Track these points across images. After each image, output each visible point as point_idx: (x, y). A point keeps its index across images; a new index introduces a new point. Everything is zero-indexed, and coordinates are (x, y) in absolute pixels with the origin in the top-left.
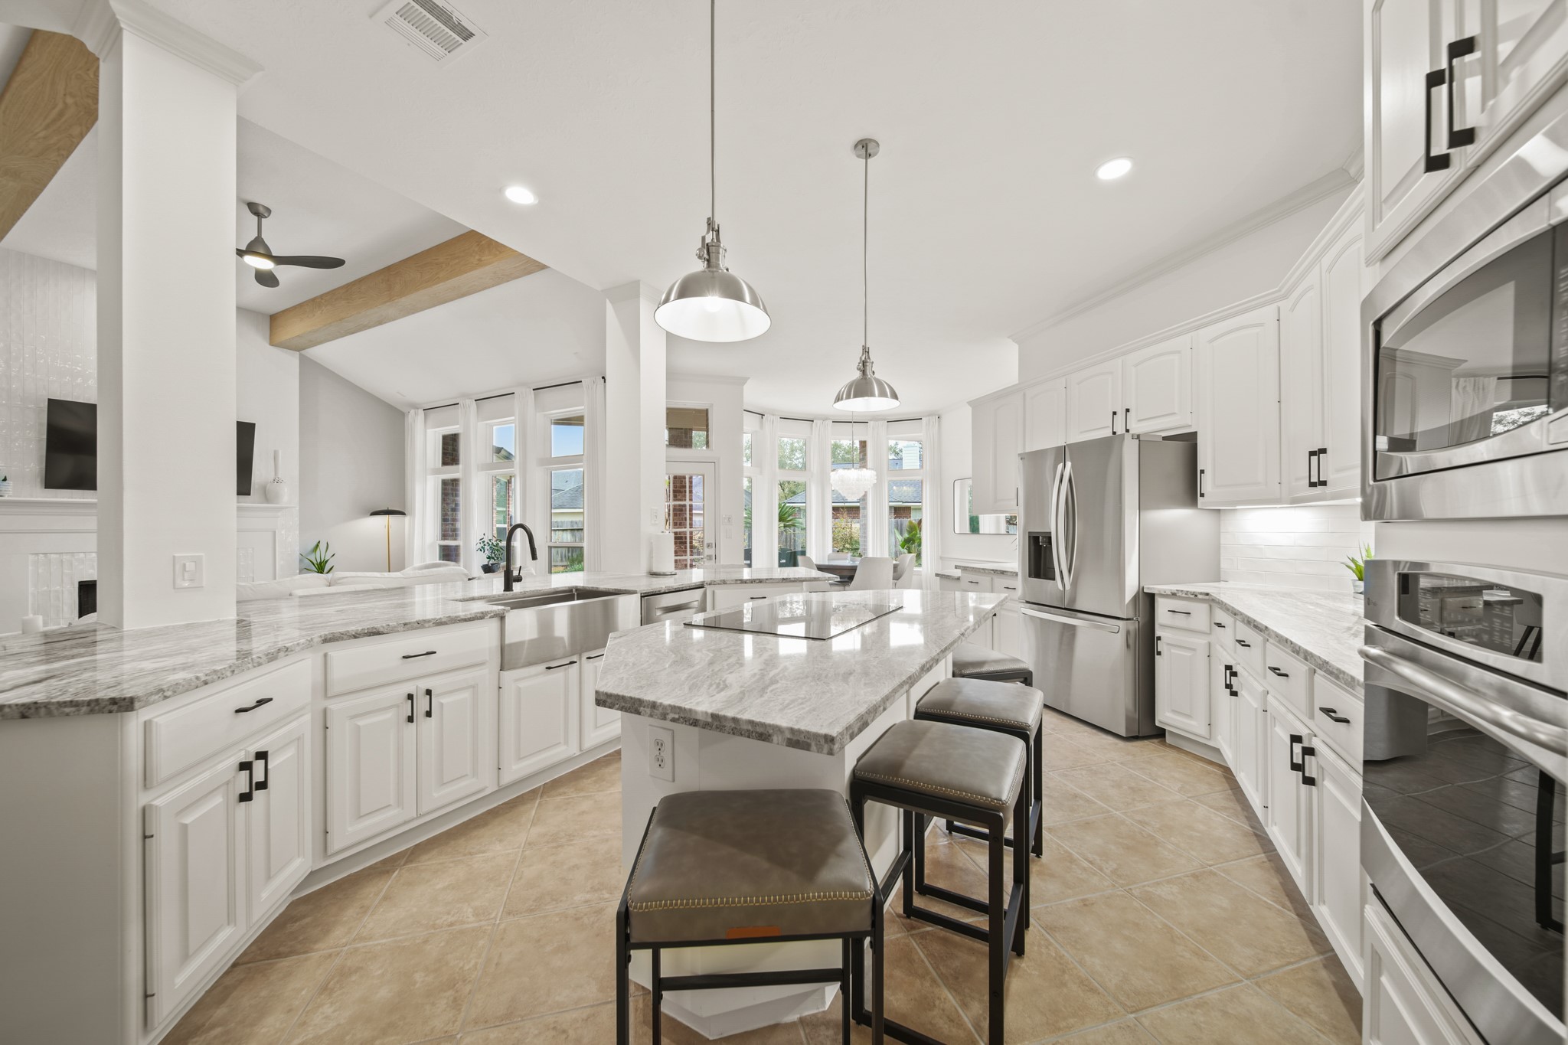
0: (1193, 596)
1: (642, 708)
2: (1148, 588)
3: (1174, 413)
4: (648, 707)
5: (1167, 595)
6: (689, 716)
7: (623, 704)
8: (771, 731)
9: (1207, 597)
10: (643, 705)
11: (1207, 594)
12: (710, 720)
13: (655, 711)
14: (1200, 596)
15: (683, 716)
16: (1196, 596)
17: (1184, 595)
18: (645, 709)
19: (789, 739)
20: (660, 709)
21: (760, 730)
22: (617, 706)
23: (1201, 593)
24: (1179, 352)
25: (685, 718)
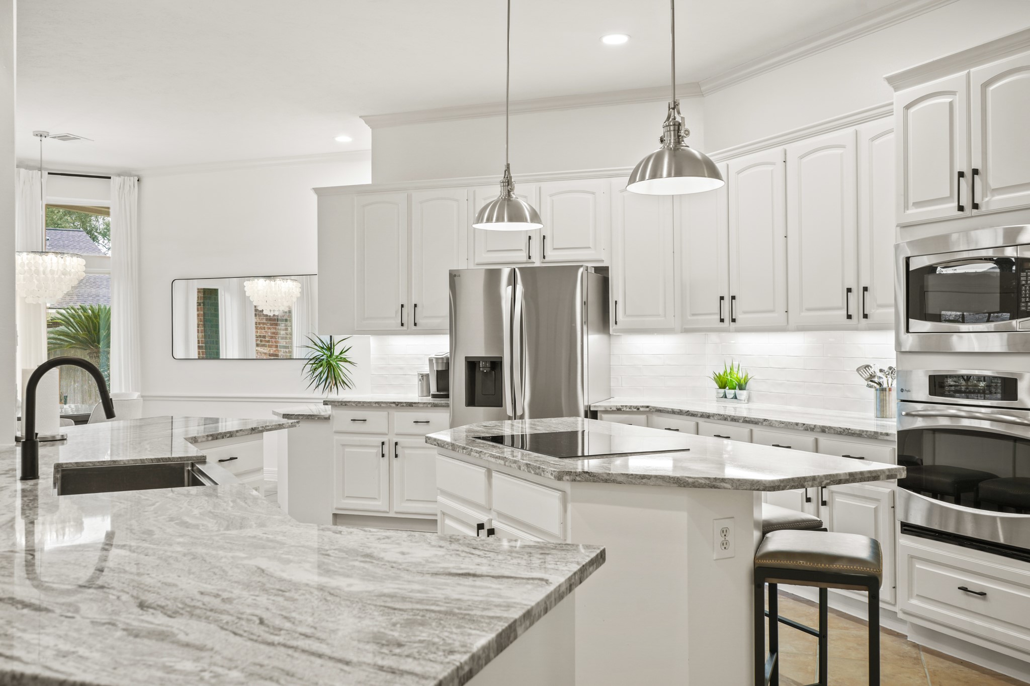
0: (635, 410)
1: (806, 483)
2: (595, 406)
3: (590, 248)
4: (810, 481)
5: (613, 410)
6: (836, 479)
7: (793, 484)
8: (879, 474)
9: (648, 409)
10: (807, 480)
11: (648, 407)
12: (848, 477)
13: (815, 482)
14: (641, 409)
15: (832, 480)
16: (638, 409)
17: (628, 410)
18: (808, 483)
19: (888, 475)
20: (818, 480)
21: (874, 475)
22: (788, 487)
23: (642, 407)
24: (593, 193)
25: (834, 481)
